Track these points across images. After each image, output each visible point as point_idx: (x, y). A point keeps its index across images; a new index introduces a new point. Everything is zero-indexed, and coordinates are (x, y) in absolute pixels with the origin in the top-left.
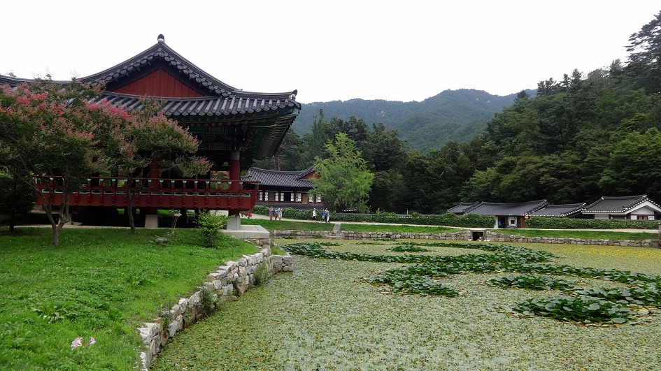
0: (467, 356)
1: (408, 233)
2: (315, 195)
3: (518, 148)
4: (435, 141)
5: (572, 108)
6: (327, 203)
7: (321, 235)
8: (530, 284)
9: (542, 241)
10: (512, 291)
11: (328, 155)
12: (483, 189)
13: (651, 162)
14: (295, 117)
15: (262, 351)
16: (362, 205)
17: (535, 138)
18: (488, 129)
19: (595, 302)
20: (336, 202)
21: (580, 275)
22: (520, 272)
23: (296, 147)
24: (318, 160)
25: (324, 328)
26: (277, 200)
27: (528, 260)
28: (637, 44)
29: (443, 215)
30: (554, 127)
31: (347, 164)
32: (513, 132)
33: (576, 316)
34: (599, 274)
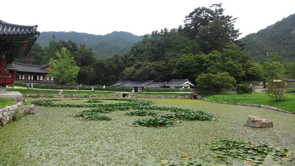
0: (109, 143)
1: (95, 95)
2: (50, 77)
3: (143, 58)
4: (110, 54)
5: (163, 43)
6: (56, 81)
7: (53, 96)
8: (141, 114)
9: (150, 97)
10: (134, 117)
11: (57, 58)
12: (129, 76)
13: (190, 66)
14: (37, 38)
15: (13, 150)
16: (74, 82)
17: (150, 55)
18: (132, 50)
19: (162, 119)
20: (61, 80)
21: (160, 110)
22: (138, 109)
23: (40, 53)
24: (52, 60)
25: (47, 137)
26: (29, 79)
27: (143, 105)
28: (187, 20)
29: (111, 87)
30: (157, 50)
31: (66, 63)
32: (141, 52)
33: (154, 125)
34: (167, 109)
